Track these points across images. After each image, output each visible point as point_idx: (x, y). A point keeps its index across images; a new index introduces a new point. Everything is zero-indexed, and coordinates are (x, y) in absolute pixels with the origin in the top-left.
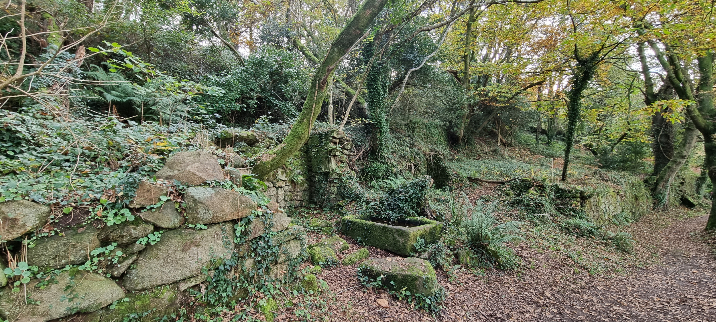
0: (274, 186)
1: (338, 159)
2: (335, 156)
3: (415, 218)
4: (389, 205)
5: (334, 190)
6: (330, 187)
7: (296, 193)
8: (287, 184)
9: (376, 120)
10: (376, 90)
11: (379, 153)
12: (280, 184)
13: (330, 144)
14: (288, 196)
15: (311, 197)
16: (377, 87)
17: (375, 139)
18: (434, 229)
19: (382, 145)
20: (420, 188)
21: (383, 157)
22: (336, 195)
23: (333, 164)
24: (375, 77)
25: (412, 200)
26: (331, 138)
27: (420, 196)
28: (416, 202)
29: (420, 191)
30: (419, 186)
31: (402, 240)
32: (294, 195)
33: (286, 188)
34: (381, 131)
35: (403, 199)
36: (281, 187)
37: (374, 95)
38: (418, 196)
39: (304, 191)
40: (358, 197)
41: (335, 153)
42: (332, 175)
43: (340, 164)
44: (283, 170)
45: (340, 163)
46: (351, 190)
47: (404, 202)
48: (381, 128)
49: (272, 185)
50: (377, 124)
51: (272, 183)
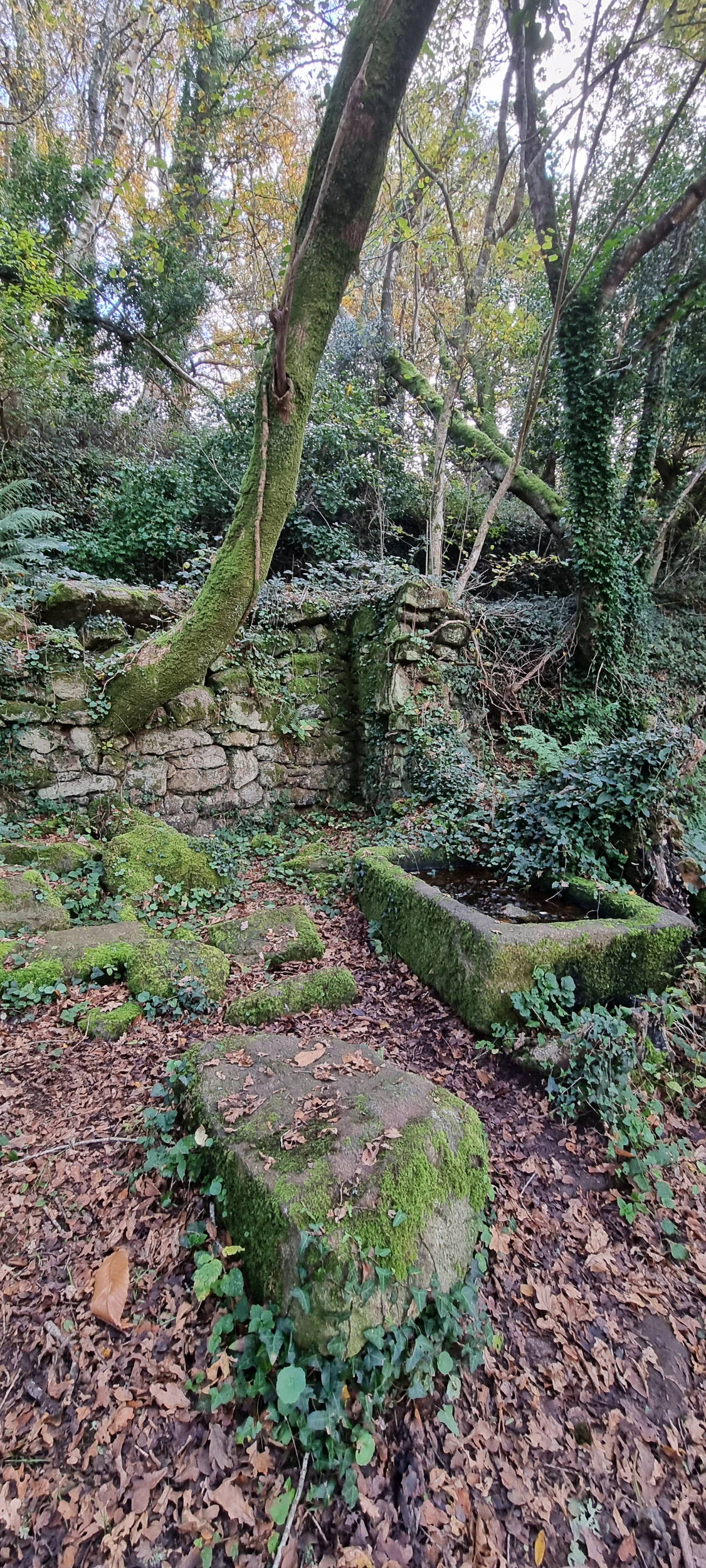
0: (215, 743)
1: (417, 672)
2: (405, 663)
3: (589, 884)
4: (521, 824)
5: (399, 763)
6: (391, 756)
7: (298, 769)
8: (267, 741)
9: (590, 559)
10: (596, 460)
11: (597, 666)
12: (241, 738)
13: (396, 629)
14: (270, 773)
15: (354, 783)
16: (598, 448)
17: (586, 622)
18: (639, 942)
19: (609, 641)
20: (636, 772)
21: (608, 680)
22: (402, 780)
23: (400, 688)
24: (594, 416)
25: (594, 814)
26: (400, 610)
27: (627, 800)
28: (612, 825)
29: (635, 781)
30: (634, 762)
31: (470, 968)
32: (293, 772)
33: (262, 751)
34: (606, 598)
35: (565, 809)
36: (248, 749)
37: (586, 477)
38: (621, 804)
39: (332, 763)
40: (448, 793)
41: (404, 655)
42: (394, 721)
43: (420, 688)
44: (250, 702)
45: (420, 685)
46: (432, 769)
47: (566, 821)
48: (608, 585)
49: (208, 740)
50: (592, 574)
51: (211, 734)
